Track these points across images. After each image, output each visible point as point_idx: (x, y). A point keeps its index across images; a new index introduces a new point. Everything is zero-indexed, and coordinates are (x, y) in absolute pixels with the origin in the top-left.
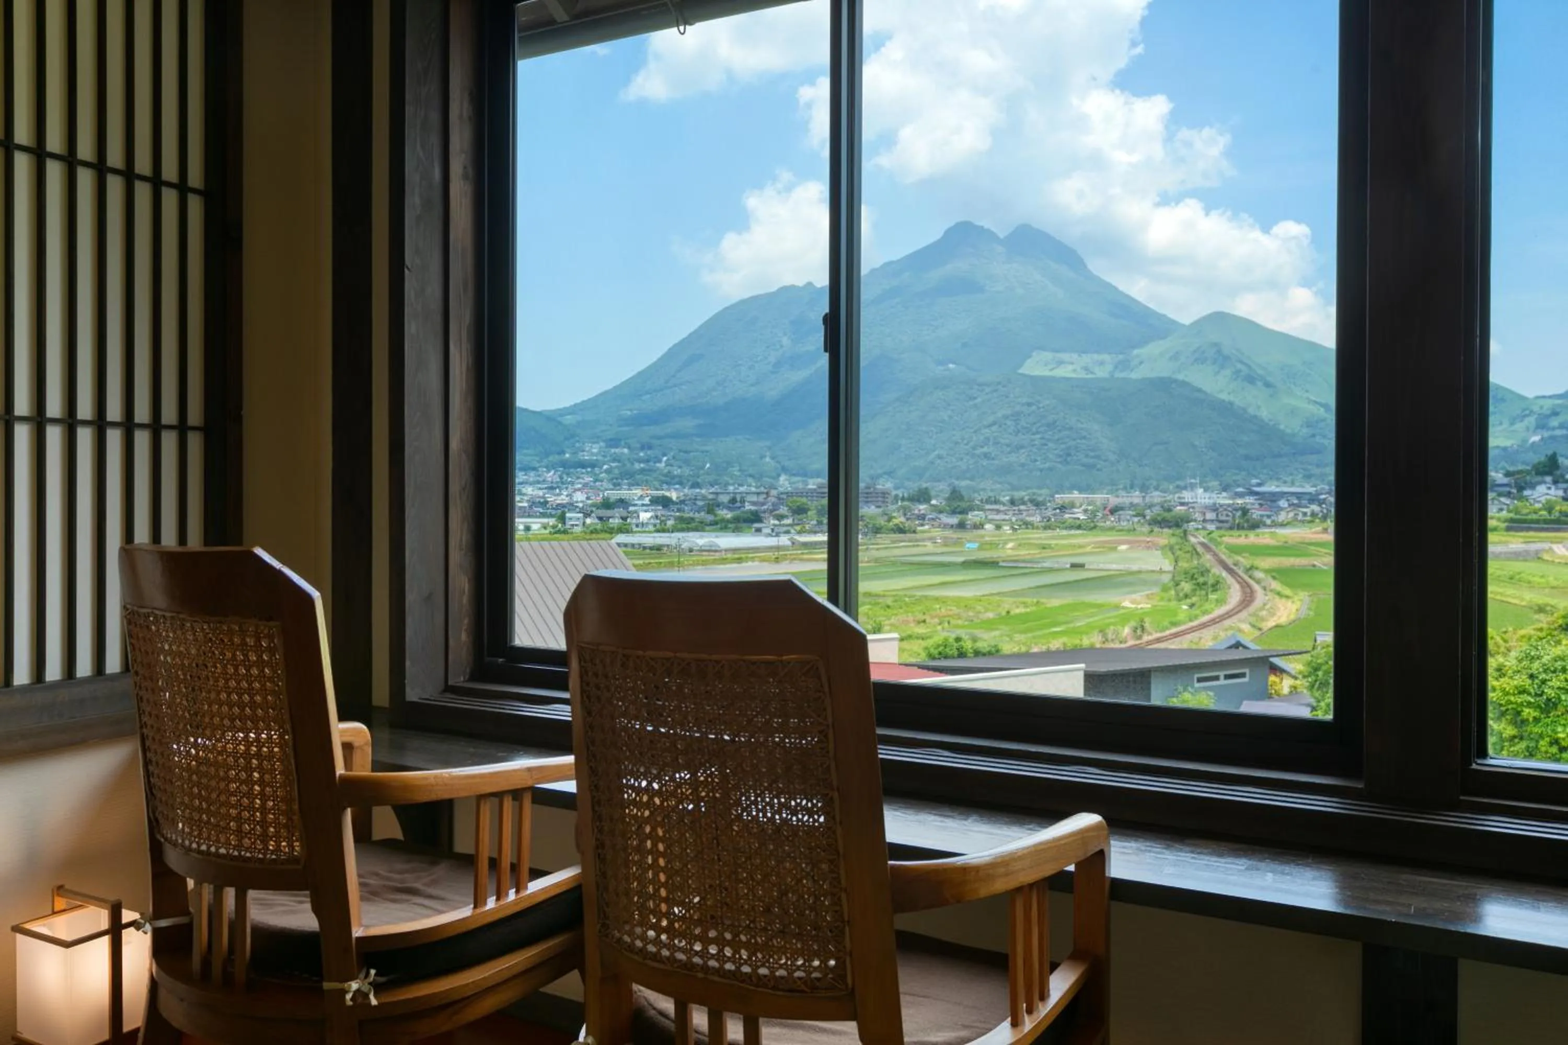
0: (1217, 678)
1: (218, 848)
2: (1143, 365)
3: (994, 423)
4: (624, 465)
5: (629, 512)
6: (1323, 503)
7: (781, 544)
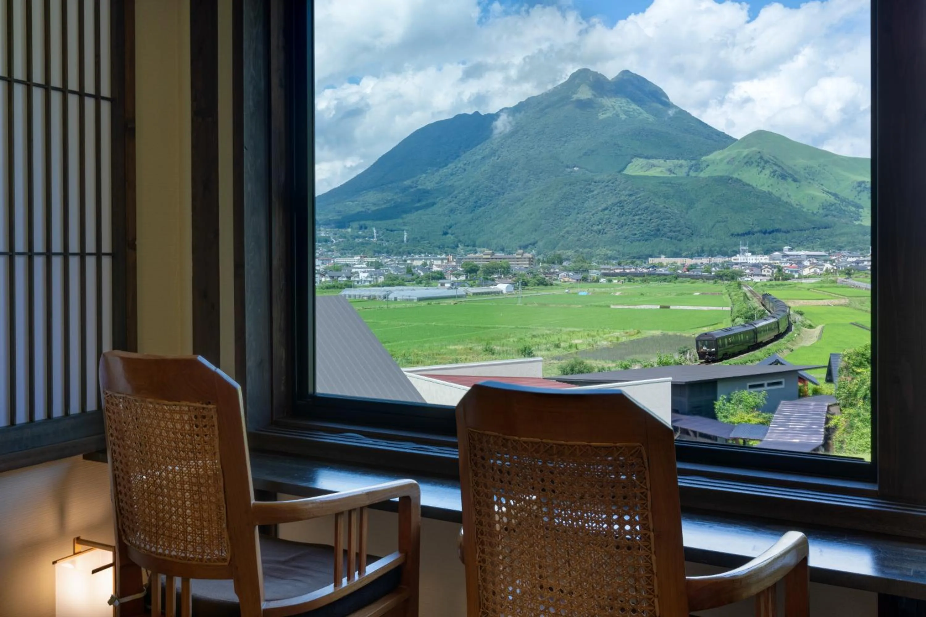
0: (762, 385)
1: (170, 551)
2: (709, 167)
3: (606, 209)
4: (348, 240)
5: (352, 273)
6: (834, 262)
7: (458, 294)
